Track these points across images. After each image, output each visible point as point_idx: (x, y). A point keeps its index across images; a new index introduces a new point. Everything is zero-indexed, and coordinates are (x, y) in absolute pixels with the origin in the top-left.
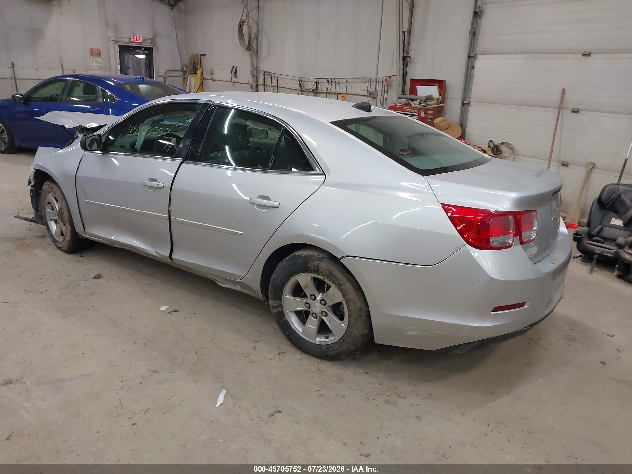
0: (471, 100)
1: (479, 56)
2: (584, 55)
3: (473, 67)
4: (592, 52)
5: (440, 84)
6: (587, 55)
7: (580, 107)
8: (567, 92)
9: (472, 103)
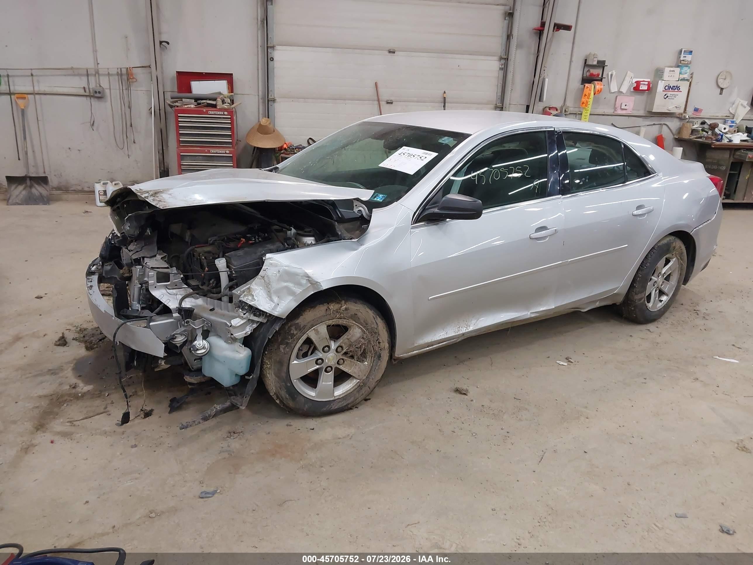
0: (275, 96)
1: (278, 47)
2: (390, 52)
3: (272, 59)
4: (396, 49)
5: (228, 77)
6: (392, 52)
7: (392, 98)
8: (379, 85)
9: (278, 100)
